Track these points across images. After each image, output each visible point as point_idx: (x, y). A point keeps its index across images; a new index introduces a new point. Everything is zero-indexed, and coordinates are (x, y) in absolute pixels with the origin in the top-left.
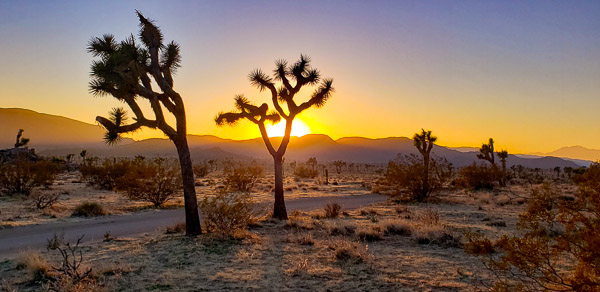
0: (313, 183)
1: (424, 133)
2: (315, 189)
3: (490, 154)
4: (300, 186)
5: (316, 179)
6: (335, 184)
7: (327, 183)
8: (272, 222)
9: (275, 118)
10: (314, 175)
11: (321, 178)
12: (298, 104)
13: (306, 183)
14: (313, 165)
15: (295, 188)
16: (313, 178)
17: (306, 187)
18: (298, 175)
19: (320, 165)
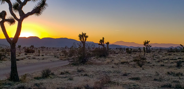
0: (33, 56)
1: (83, 34)
2: (34, 58)
3: (103, 43)
5: (34, 54)
6: (43, 56)
7: (39, 56)
8: (9, 84)
10: (33, 52)
11: (36, 53)
13: (30, 56)
14: (32, 48)
15: (25, 58)
16: (33, 53)
17: (30, 58)
18: (26, 52)
19: (35, 48)
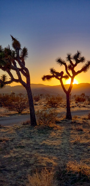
0: (83, 104)
2: (84, 107)
4: (78, 105)
7: (89, 104)
8: (65, 121)
9: (66, 77)
10: (84, 100)
11: (87, 102)
12: (76, 71)
13: (80, 104)
14: (83, 96)
15: (76, 106)
16: (83, 102)
17: (80, 106)
18: (77, 100)
19: (86, 96)
